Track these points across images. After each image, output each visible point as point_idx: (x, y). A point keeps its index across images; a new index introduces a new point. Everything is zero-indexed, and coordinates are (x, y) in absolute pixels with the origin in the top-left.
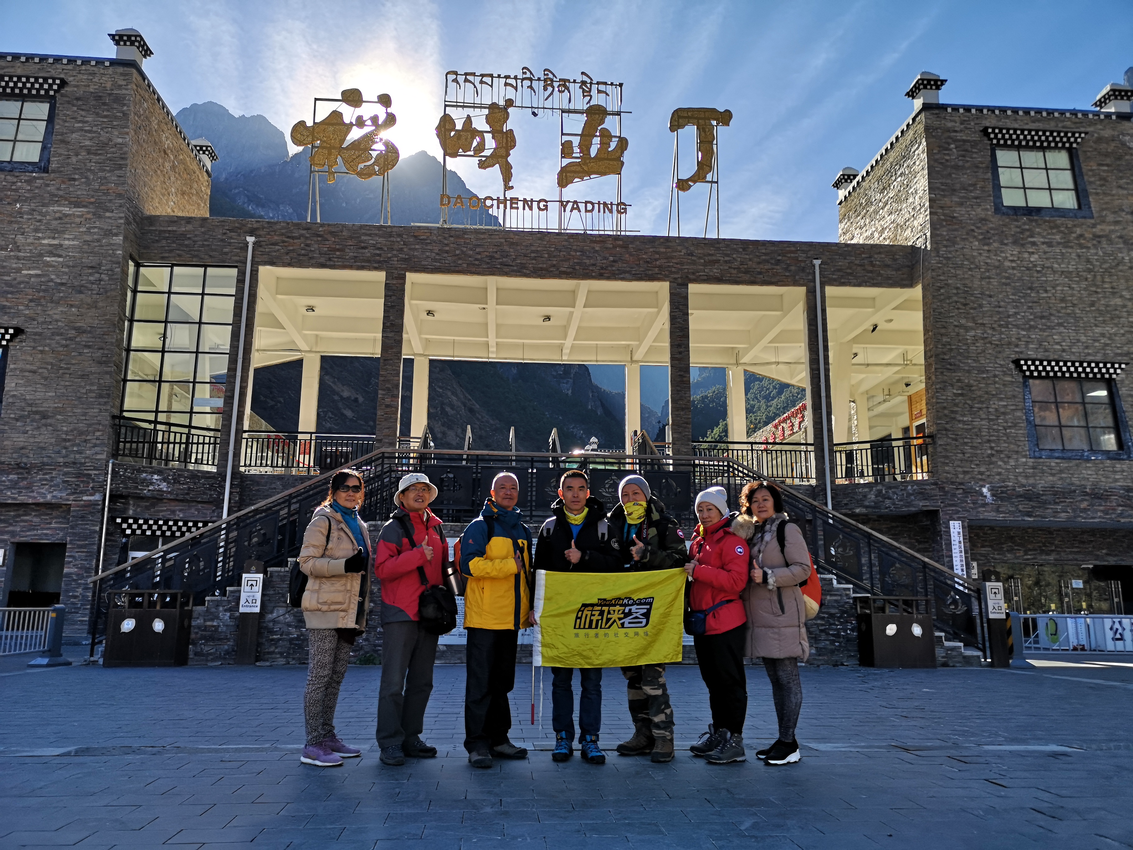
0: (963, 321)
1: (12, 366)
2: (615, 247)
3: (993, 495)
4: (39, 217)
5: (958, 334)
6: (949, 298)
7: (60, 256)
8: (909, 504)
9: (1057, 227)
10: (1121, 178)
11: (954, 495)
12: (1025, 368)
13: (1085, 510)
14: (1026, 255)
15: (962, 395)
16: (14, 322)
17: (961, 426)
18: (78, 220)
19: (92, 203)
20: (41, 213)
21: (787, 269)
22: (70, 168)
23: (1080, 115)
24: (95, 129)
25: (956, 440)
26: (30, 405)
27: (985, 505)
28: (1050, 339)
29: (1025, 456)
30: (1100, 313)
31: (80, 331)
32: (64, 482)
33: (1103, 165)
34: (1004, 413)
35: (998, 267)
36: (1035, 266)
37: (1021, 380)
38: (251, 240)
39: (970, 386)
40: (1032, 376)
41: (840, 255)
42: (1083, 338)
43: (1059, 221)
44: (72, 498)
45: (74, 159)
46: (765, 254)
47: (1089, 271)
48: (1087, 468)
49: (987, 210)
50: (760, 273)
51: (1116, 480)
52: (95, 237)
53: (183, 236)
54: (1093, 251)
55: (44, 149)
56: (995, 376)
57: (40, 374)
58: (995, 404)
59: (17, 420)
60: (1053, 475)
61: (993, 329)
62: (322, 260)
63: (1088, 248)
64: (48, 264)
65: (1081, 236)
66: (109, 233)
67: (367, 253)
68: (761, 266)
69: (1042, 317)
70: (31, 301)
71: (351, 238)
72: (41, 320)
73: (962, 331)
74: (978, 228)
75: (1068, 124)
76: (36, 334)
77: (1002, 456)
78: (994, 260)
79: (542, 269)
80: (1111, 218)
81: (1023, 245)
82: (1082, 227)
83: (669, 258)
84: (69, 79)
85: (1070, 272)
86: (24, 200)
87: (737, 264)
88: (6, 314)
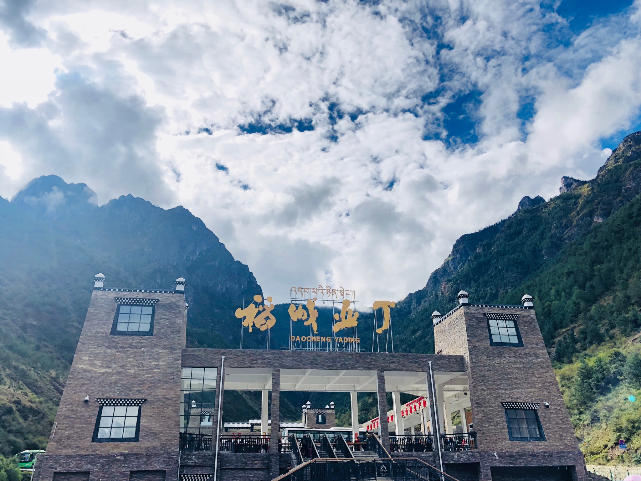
0: (483, 387)
1: (143, 414)
2: (357, 357)
3: (498, 456)
4: (150, 354)
5: (481, 393)
6: (477, 378)
7: (159, 369)
8: (469, 460)
9: (512, 350)
10: (532, 331)
11: (485, 457)
12: (505, 405)
13: (530, 461)
14: (502, 361)
16: (143, 396)
17: (485, 429)
19: (169, 347)
20: (151, 352)
21: (419, 365)
22: (161, 333)
23: (516, 307)
24: (169, 318)
25: (483, 434)
26: (150, 430)
27: (496, 460)
28: (513, 394)
29: (508, 440)
30: (529, 383)
31: (168, 399)
32: (163, 461)
33: (526, 326)
34: (500, 424)
35: (493, 366)
36: (506, 365)
37: (504, 410)
38: (223, 357)
39: (487, 413)
40: (508, 409)
41: (438, 359)
42: (524, 393)
43: (512, 348)
44: (167, 467)
45: (162, 330)
46: (411, 359)
47: (524, 367)
48: (530, 445)
49: (488, 344)
50: (410, 367)
51: (540, 449)
52: (171, 361)
53: (198, 356)
54: (525, 359)
55: (151, 326)
56: (495, 409)
57: (154, 417)
58: (496, 420)
59: (145, 436)
60: (518, 447)
61: (494, 390)
62: (249, 364)
63: (522, 358)
64: (154, 372)
65: (520, 353)
66: (176, 360)
67: (266, 361)
68: (410, 364)
69: (509, 386)
70: (149, 387)
71: (259, 355)
72: (153, 395)
73: (483, 391)
74: (485, 351)
75: (513, 311)
76: (151, 401)
77: (500, 440)
78: (492, 363)
79: (330, 366)
80: (530, 346)
81: (501, 358)
82: (520, 350)
83: (377, 361)
84: (160, 299)
85: (518, 368)
86: (145, 347)
87: (401, 363)
88: (139, 393)
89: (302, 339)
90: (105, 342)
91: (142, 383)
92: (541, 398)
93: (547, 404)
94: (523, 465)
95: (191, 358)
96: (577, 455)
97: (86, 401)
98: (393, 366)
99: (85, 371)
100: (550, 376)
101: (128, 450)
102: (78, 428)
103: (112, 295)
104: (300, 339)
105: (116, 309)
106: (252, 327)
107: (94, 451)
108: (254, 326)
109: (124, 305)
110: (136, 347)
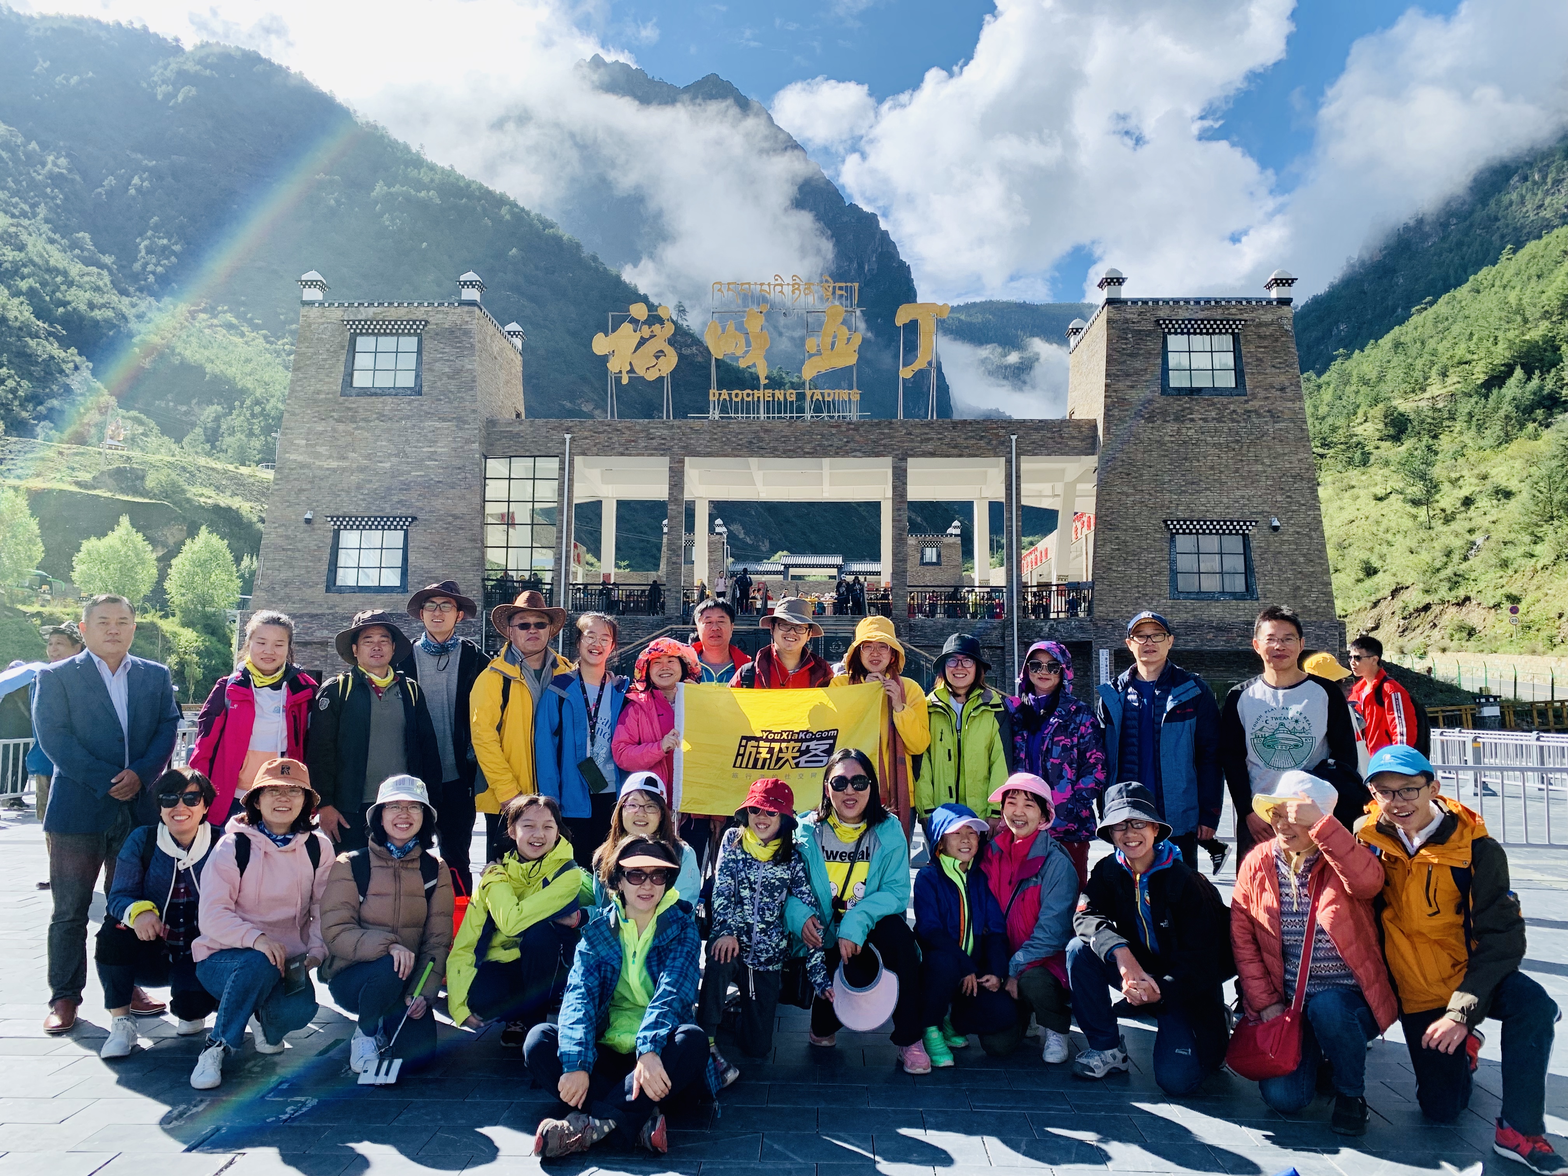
0: (1125, 489)
1: (412, 545)
2: (848, 430)
4: (419, 431)
5: (1120, 500)
6: (1115, 469)
7: (436, 460)
8: (1071, 636)
9: (1214, 404)
10: (1276, 358)
11: (1105, 629)
12: (1171, 527)
13: (1210, 640)
14: (1184, 431)
15: (1118, 549)
16: (410, 512)
17: (1115, 574)
18: (446, 432)
19: (455, 418)
20: (420, 428)
21: (988, 443)
22: (437, 391)
23: (1244, 303)
24: (452, 358)
25: (1111, 586)
28: (1197, 502)
29: (1165, 598)
30: (1243, 478)
31: (456, 517)
33: (1260, 347)
34: (1152, 564)
35: (1158, 442)
36: (1191, 439)
37: (1168, 536)
38: (568, 437)
39: (1125, 542)
40: (1178, 533)
41: (1035, 430)
42: (1225, 500)
43: (1217, 399)
46: (972, 431)
47: (1237, 441)
48: (1215, 607)
49: (1154, 392)
50: (967, 447)
51: (1238, 616)
52: (459, 444)
53: (518, 435)
54: (1242, 425)
55: (417, 376)
56: (1148, 533)
57: (432, 550)
58: (1145, 556)
60: (1187, 613)
61: (1150, 494)
62: (621, 450)
63: (1238, 422)
64: (428, 467)
65: (1234, 411)
66: (468, 441)
67: (655, 443)
69: (1193, 483)
70: (420, 495)
71: (642, 431)
72: (427, 509)
73: (1124, 497)
74: (1146, 408)
75: (1233, 311)
76: (426, 520)
77: (1147, 598)
78: (1156, 436)
79: (790, 450)
80: (1262, 394)
81: (1183, 422)
82: (1236, 405)
83: (892, 437)
84: (430, 319)
85: (1220, 444)
86: (408, 418)
87: (947, 440)
88: (403, 505)
89: (733, 396)
90: (333, 411)
91: (406, 487)
92: (1267, 509)
93: (1276, 523)
94: (1191, 646)
95: (505, 437)
96: (1327, 628)
97: (308, 521)
98: (929, 447)
99: (303, 466)
100: (1300, 461)
101: (389, 606)
102: (300, 567)
103: (336, 314)
104: (730, 395)
105: (347, 344)
106: (628, 372)
107: (331, 608)
108: (632, 371)
109: (361, 334)
110: (390, 419)
